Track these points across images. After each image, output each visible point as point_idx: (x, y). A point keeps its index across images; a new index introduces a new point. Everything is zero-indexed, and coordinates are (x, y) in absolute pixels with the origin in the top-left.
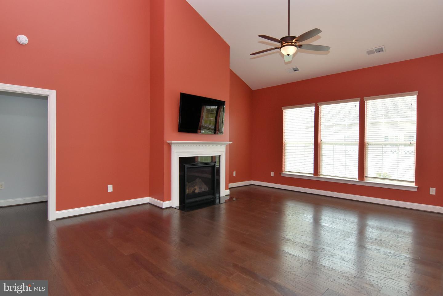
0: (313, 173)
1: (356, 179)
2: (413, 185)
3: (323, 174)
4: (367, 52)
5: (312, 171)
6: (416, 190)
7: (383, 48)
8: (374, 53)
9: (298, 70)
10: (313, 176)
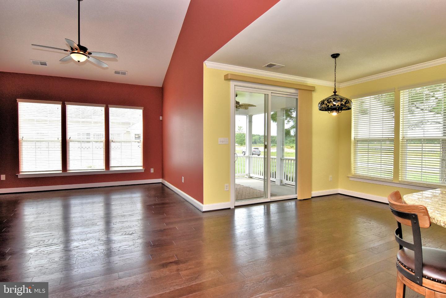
0: (61, 169)
1: (104, 169)
2: (141, 168)
3: (70, 169)
4: (115, 71)
5: (60, 168)
6: (143, 171)
7: (126, 73)
8: (120, 74)
9: (46, 65)
10: (61, 172)
